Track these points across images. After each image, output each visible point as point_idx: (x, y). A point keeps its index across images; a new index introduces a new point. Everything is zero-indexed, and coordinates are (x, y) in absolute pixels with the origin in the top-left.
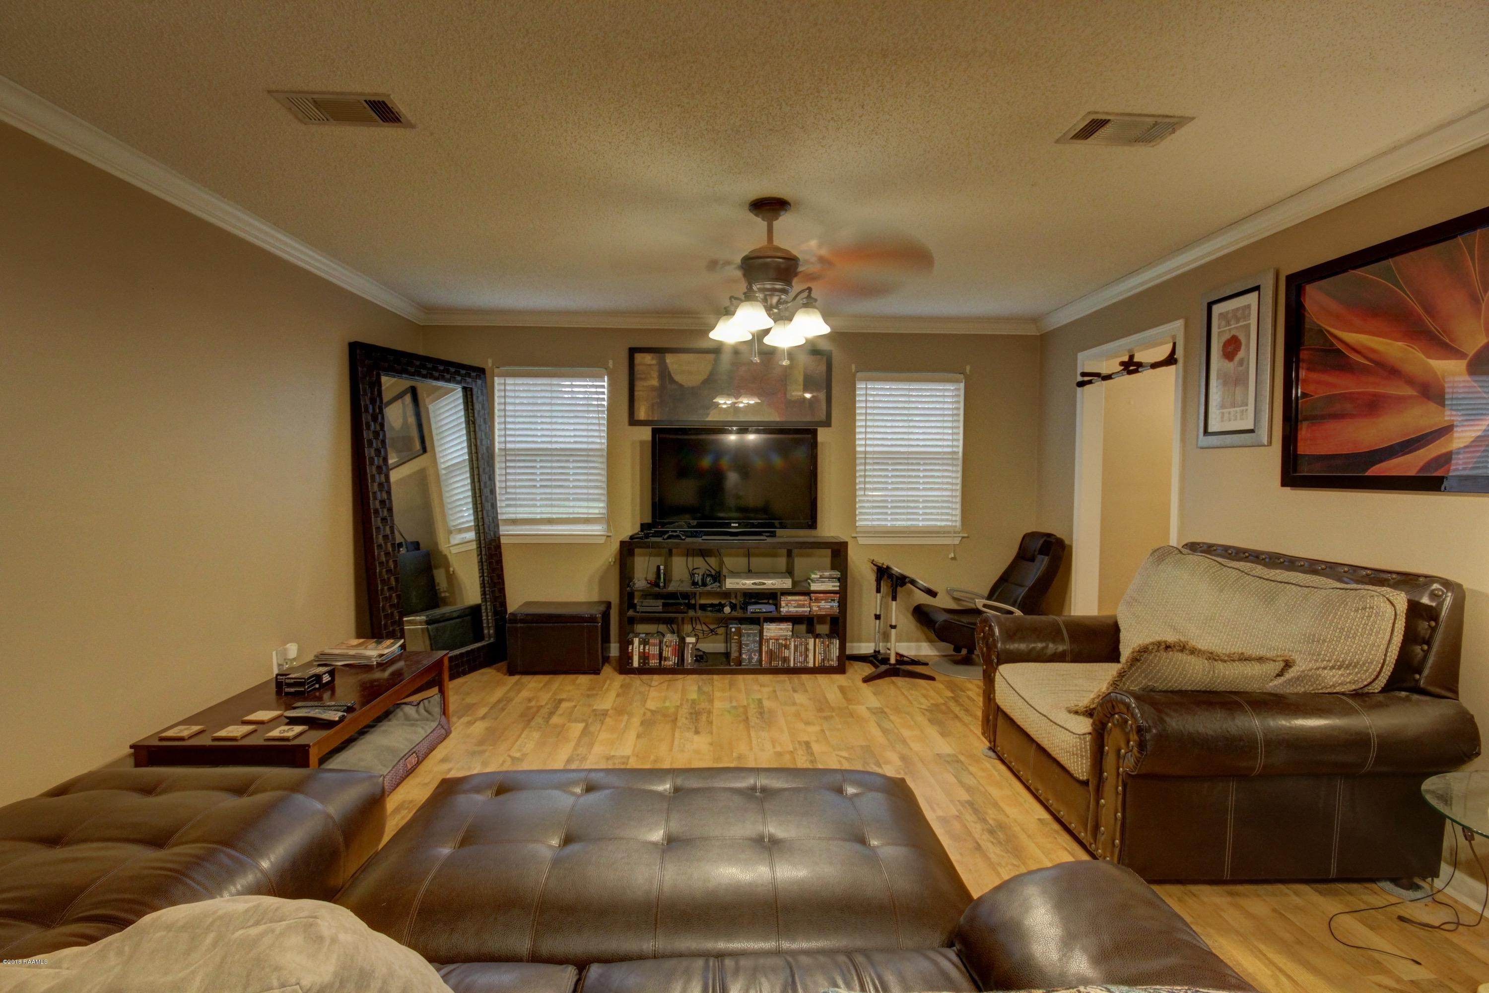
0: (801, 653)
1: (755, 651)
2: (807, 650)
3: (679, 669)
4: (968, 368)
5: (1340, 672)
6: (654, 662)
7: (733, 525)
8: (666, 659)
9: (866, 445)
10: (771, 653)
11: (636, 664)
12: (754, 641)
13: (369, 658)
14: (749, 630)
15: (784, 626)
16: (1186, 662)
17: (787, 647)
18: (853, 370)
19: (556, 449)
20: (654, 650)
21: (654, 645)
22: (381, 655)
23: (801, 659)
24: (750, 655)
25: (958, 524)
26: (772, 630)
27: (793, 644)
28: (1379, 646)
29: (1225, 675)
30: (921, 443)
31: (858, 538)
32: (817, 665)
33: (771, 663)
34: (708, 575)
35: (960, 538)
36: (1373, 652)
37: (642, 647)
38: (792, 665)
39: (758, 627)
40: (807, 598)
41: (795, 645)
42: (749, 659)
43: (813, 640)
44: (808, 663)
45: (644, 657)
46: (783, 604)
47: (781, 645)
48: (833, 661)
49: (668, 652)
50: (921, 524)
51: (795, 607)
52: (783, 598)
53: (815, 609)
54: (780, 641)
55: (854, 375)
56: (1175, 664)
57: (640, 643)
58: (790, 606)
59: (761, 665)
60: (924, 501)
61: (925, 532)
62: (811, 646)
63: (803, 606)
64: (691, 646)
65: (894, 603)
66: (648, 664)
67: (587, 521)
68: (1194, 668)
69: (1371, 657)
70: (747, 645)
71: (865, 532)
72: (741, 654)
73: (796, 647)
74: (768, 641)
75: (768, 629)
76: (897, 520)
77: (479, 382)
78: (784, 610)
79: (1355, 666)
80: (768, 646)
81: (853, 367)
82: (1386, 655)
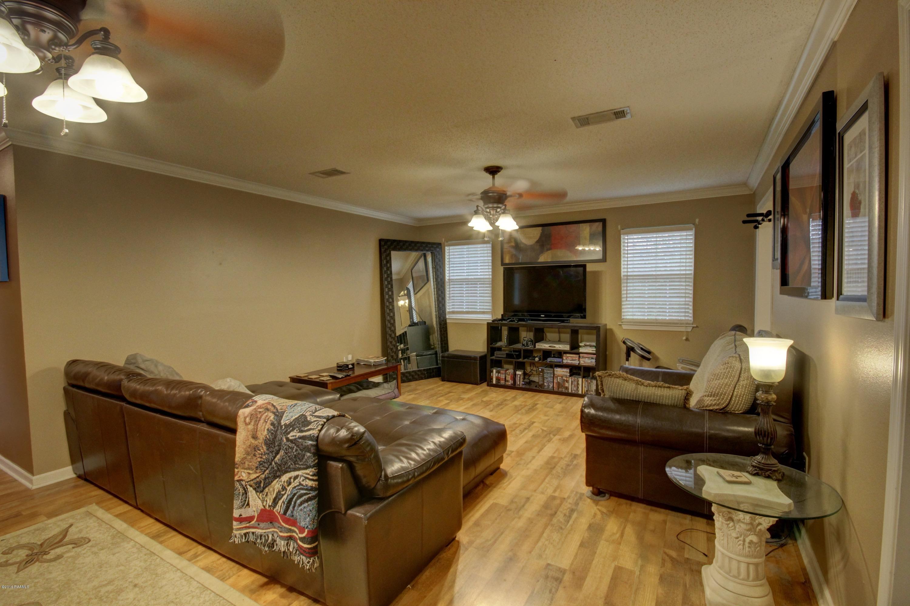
0: (575, 385)
1: (550, 382)
2: (578, 384)
3: (514, 387)
4: (697, 220)
5: (711, 399)
6: (502, 382)
7: (542, 316)
8: (508, 381)
9: (627, 272)
10: (558, 383)
11: (494, 382)
12: (551, 377)
13: (370, 362)
14: (548, 371)
15: (565, 370)
16: (622, 384)
17: (567, 381)
18: (619, 229)
19: (472, 279)
20: (503, 376)
21: (503, 374)
22: (375, 362)
23: (575, 389)
24: (548, 384)
25: (691, 319)
26: (559, 371)
27: (570, 380)
28: (730, 385)
29: (643, 393)
30: (668, 269)
31: (622, 326)
32: (583, 393)
33: (559, 389)
34: (529, 341)
35: (692, 328)
36: (726, 388)
37: (497, 374)
38: (570, 391)
39: (552, 369)
40: (577, 356)
41: (572, 381)
42: (548, 386)
43: (581, 379)
44: (578, 391)
45: (498, 379)
46: (564, 358)
47: (564, 380)
48: (592, 391)
49: (509, 378)
50: (667, 318)
51: (571, 360)
52: (564, 355)
53: (582, 362)
54: (564, 378)
55: (619, 231)
56: (615, 384)
57: (496, 373)
58: (568, 359)
59: (554, 389)
60: (670, 304)
61: (670, 323)
62: (580, 382)
63: (575, 360)
64: (519, 376)
65: (627, 362)
66: (500, 383)
67: (483, 313)
68: (626, 388)
69: (725, 391)
70: (547, 378)
71: (627, 322)
72: (544, 382)
73: (572, 382)
74: (557, 377)
75: (557, 371)
76: (650, 315)
77: (438, 249)
78: (565, 361)
79: (717, 396)
80: (557, 380)
81: (619, 227)
82: (734, 391)
